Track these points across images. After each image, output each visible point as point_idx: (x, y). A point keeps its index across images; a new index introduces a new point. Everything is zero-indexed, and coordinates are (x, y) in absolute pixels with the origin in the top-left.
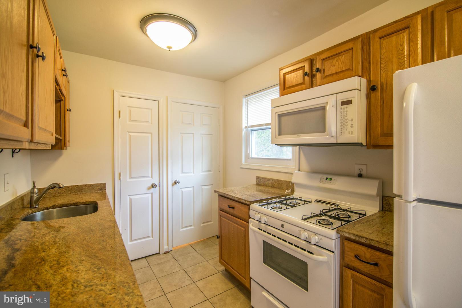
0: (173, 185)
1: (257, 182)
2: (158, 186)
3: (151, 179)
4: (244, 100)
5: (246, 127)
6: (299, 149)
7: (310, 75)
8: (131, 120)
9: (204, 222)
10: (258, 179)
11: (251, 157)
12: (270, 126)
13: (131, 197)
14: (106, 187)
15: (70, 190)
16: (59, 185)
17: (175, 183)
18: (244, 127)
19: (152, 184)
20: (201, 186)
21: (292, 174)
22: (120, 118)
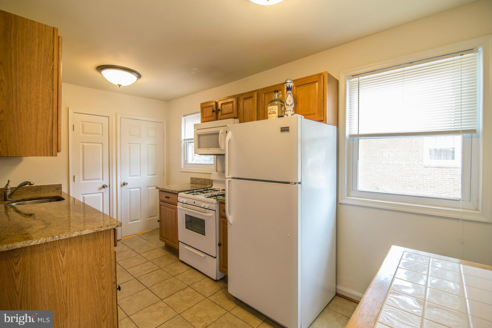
0: (121, 186)
1: (191, 181)
2: (108, 186)
3: (102, 181)
4: (183, 118)
5: (184, 140)
6: (217, 157)
7: (216, 112)
8: (83, 132)
9: (150, 216)
10: (192, 179)
11: (188, 163)
12: (193, 141)
13: (84, 196)
14: (62, 187)
15: (30, 190)
16: (30, 183)
17: (124, 184)
18: (183, 139)
19: (103, 185)
20: (147, 187)
21: (211, 174)
22: (74, 131)
